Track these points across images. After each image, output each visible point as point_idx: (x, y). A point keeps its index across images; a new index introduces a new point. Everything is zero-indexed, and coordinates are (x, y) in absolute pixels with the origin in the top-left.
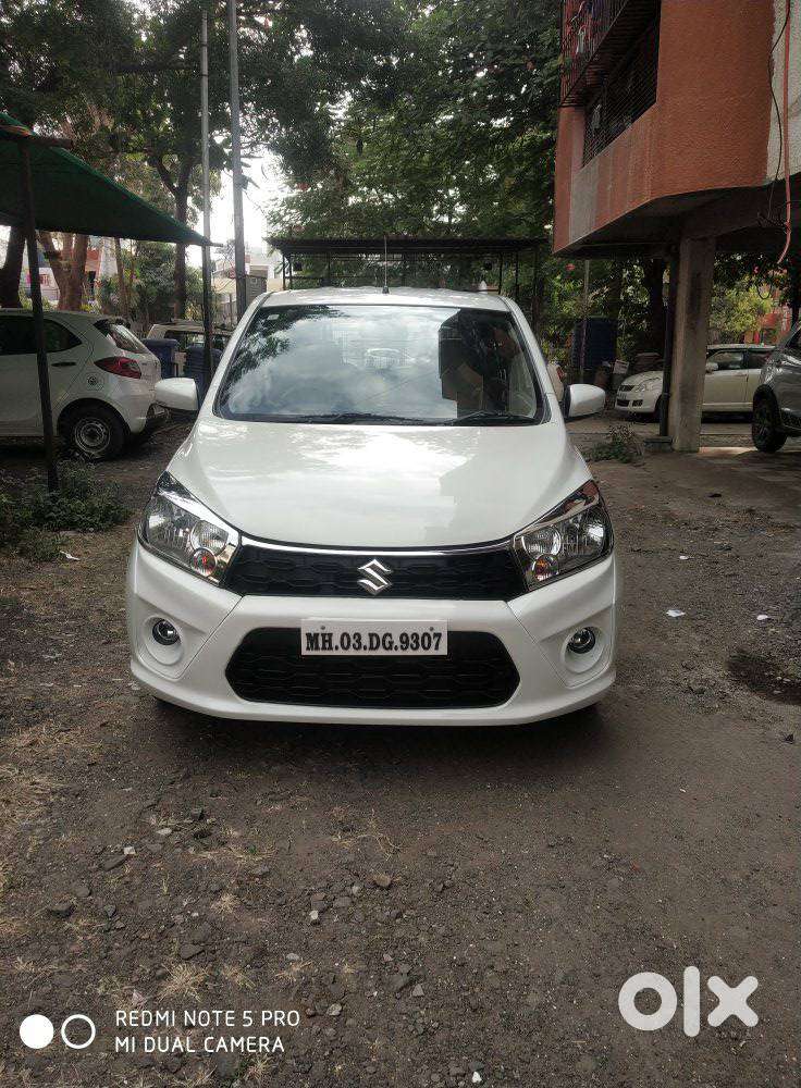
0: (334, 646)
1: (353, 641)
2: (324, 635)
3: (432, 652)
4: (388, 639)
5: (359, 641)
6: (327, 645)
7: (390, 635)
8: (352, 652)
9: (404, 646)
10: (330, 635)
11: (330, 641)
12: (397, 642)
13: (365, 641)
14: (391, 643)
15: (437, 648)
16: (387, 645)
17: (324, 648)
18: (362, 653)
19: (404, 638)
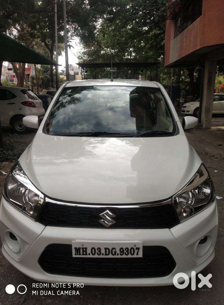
0: (88, 253)
1: (97, 251)
2: (83, 248)
3: (135, 256)
4: (114, 250)
5: (100, 251)
6: (85, 253)
7: (115, 249)
8: (96, 256)
9: (122, 253)
10: (86, 248)
11: (86, 251)
12: (118, 252)
13: (103, 251)
14: (115, 252)
15: (137, 254)
16: (114, 253)
17: (83, 254)
18: (101, 256)
19: (122, 250)
